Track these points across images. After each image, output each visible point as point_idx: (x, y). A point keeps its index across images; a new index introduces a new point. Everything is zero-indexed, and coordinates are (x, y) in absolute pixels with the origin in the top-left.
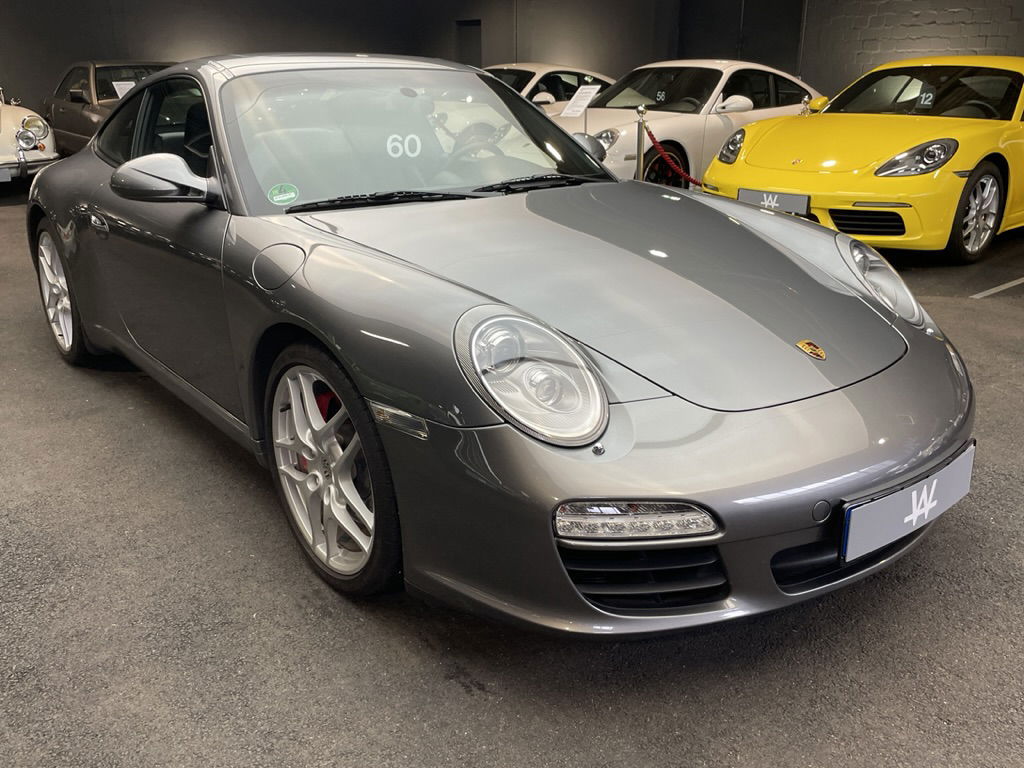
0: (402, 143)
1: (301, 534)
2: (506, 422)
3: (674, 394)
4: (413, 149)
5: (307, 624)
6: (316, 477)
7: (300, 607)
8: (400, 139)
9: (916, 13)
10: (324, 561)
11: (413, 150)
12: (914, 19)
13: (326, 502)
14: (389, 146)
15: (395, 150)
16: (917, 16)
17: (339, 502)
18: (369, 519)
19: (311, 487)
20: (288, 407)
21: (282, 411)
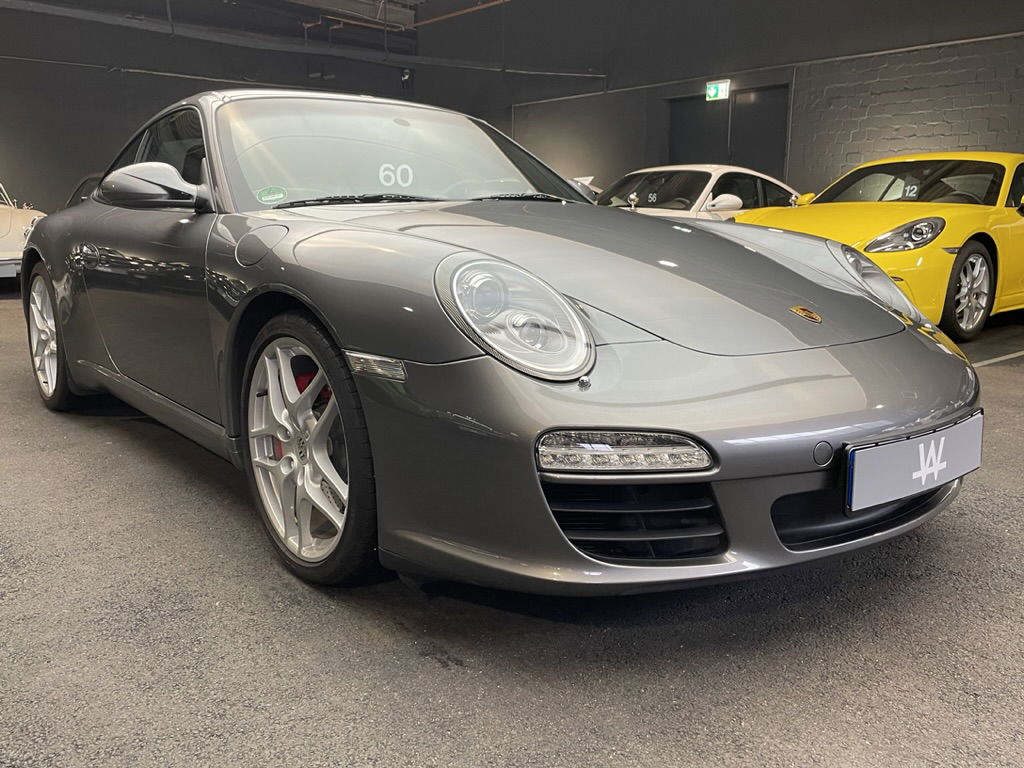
0: (395, 172)
1: (274, 529)
2: (487, 354)
3: (663, 339)
4: (405, 178)
5: (274, 611)
6: (291, 460)
7: (267, 597)
8: (393, 168)
9: (897, 127)
10: (296, 552)
11: (405, 180)
12: (895, 133)
13: (299, 483)
14: (382, 175)
15: (388, 178)
16: (897, 130)
17: (312, 480)
18: (344, 491)
19: (285, 471)
20: (265, 393)
21: (259, 396)
